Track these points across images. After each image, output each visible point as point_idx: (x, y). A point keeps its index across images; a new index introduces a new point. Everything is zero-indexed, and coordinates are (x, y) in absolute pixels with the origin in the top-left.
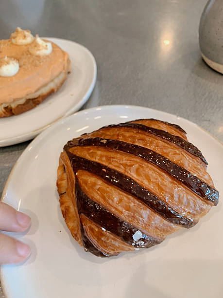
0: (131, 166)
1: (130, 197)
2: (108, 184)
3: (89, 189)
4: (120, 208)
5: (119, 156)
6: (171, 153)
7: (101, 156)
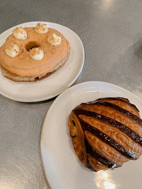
0: (114, 132)
1: (113, 148)
2: (102, 141)
3: (92, 142)
4: (107, 154)
5: (107, 126)
6: (133, 126)
7: (98, 124)
